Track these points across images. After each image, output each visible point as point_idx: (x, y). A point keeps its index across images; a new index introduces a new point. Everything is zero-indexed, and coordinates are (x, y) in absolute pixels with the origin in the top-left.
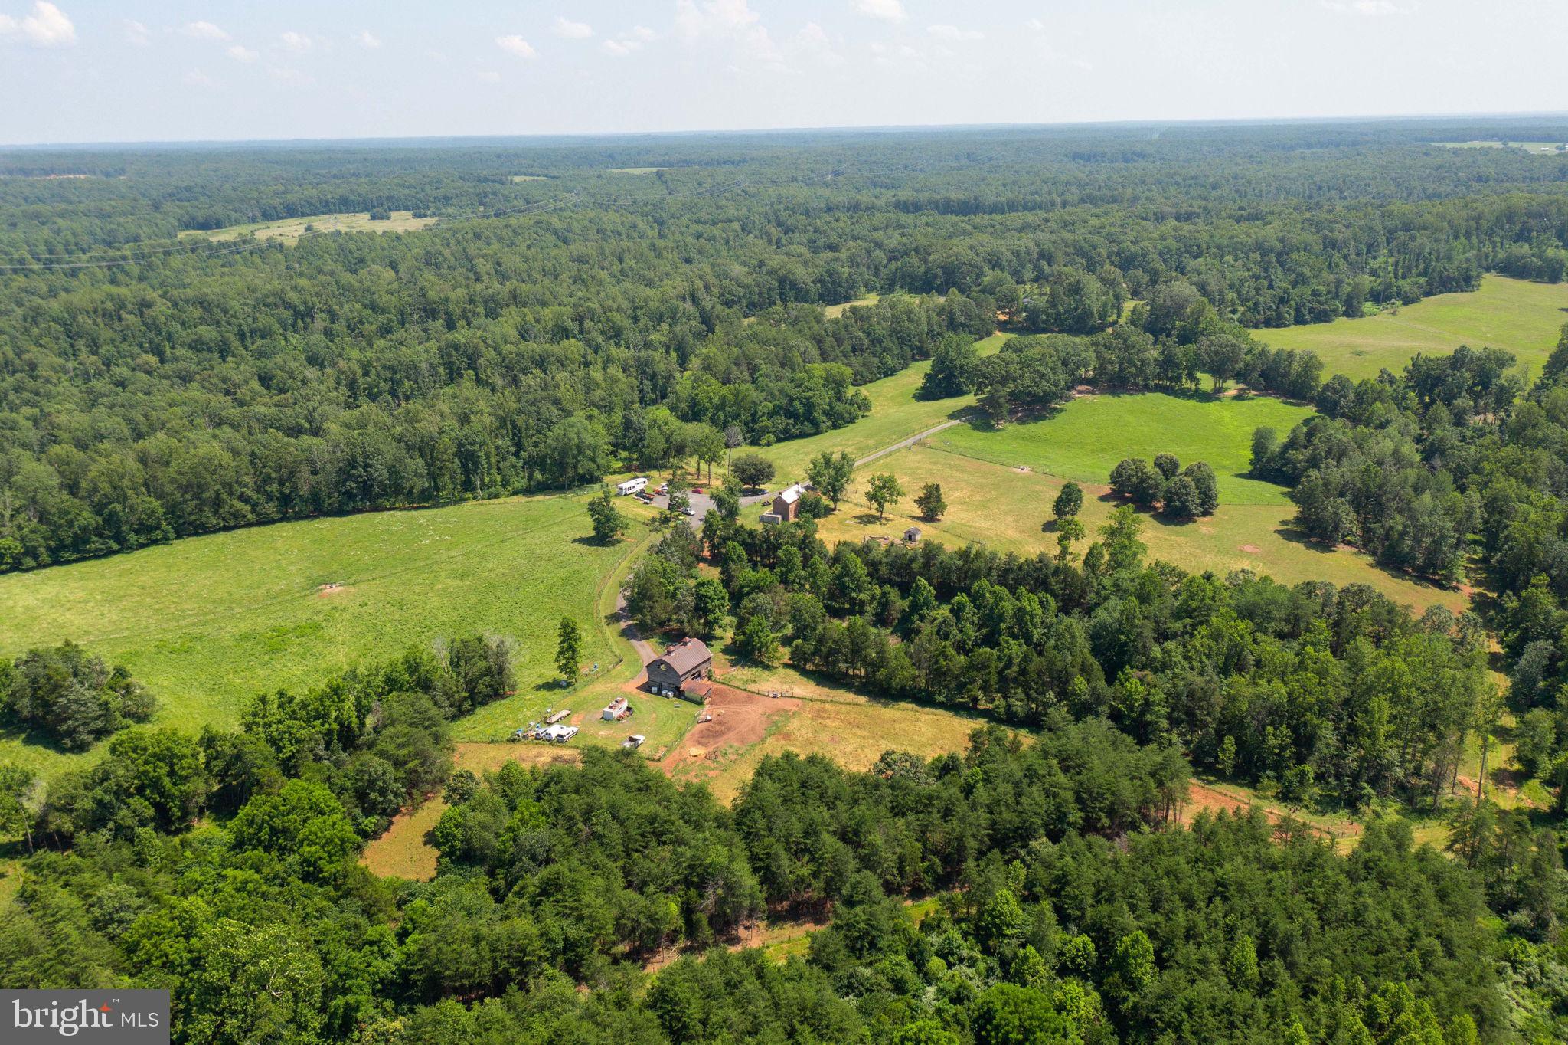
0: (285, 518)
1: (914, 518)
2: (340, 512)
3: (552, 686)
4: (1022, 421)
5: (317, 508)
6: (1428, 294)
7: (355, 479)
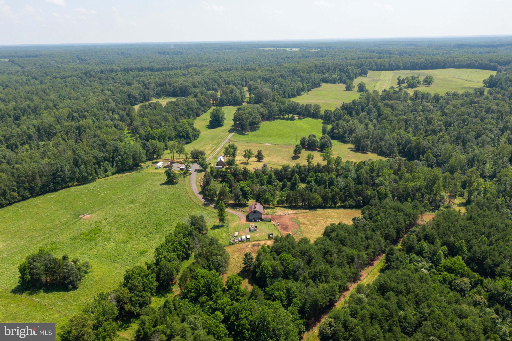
0: (33, 196)
1: (256, 161)
2: (55, 190)
3: (218, 227)
4: (252, 132)
5: (44, 191)
6: (313, 88)
7: (60, 176)
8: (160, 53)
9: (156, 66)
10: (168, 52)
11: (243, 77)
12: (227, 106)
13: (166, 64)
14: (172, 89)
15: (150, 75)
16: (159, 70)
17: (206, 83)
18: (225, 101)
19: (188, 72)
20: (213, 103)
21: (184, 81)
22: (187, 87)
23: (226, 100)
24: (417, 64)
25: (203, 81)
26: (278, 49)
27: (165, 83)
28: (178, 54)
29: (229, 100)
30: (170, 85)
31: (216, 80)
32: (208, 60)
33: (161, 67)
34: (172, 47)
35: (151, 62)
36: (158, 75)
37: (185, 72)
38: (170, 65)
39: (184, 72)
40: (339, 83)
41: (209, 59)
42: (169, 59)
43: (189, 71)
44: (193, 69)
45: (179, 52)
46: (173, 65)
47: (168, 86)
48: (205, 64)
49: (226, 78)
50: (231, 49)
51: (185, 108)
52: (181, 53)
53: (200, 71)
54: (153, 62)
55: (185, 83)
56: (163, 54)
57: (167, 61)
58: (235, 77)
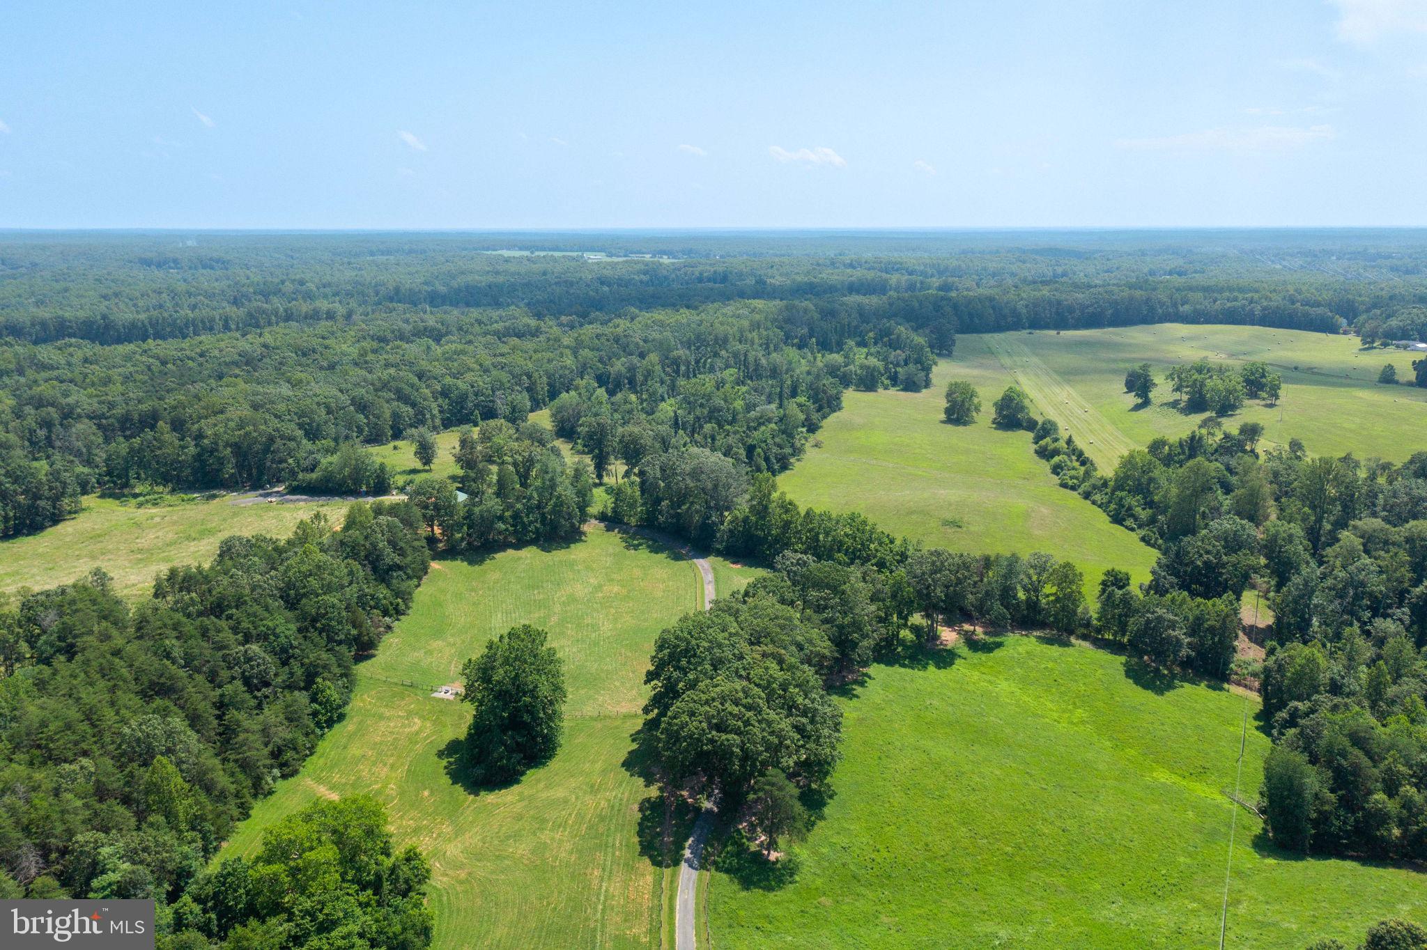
6: (823, 417)
8: (147, 263)
9: (124, 315)
10: (175, 261)
11: (517, 371)
12: (510, 552)
13: (169, 305)
14: (192, 450)
15: (86, 360)
16: (135, 333)
17: (362, 407)
18: (502, 526)
19: (265, 346)
20: (431, 540)
21: (255, 407)
22: (271, 440)
23: (501, 518)
24: (1071, 310)
25: (344, 399)
26: (537, 253)
27: (150, 420)
28: (212, 268)
29: (516, 516)
30: (178, 425)
31: (407, 390)
32: (328, 290)
33: (143, 316)
34: (189, 243)
35: (105, 297)
36: (128, 358)
37: (250, 343)
38: (186, 312)
39: (243, 345)
40: (886, 388)
41: (329, 285)
42: (181, 286)
43: (268, 338)
44: (280, 329)
45: (218, 261)
46: (193, 307)
47: (170, 437)
48: (323, 305)
49: (448, 380)
50: (389, 252)
51: (285, 625)
52: (224, 264)
53: (315, 342)
54: (116, 295)
55: (259, 415)
56: (159, 265)
57: (174, 294)
58: (486, 371)
